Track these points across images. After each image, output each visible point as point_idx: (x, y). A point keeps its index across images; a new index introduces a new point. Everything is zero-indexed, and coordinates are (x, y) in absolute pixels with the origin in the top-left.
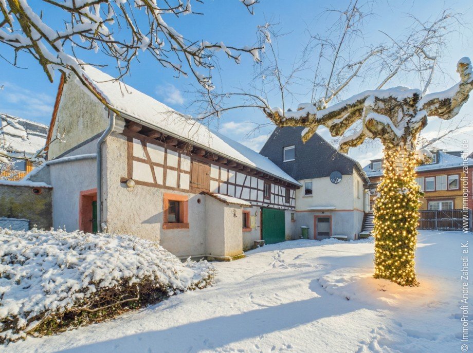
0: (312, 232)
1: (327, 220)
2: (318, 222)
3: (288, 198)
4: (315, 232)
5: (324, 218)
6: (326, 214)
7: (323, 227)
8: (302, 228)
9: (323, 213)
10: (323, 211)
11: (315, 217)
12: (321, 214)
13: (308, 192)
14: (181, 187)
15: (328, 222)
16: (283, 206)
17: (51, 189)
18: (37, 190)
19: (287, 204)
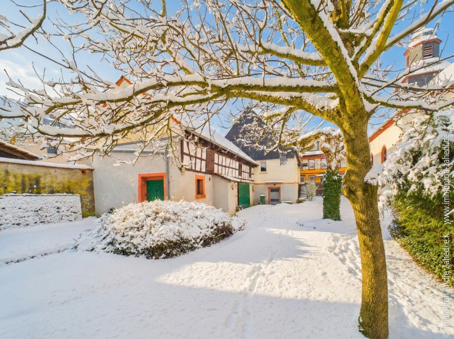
0: (267, 199)
1: (278, 190)
2: (271, 191)
3: (250, 174)
4: (269, 199)
5: (275, 189)
6: (277, 186)
7: (274, 195)
8: (261, 197)
9: (275, 185)
10: (275, 184)
11: (269, 188)
12: (273, 186)
13: (263, 169)
14: (202, 171)
15: (278, 191)
16: (248, 180)
17: (92, 170)
18: (83, 171)
19: (250, 179)
